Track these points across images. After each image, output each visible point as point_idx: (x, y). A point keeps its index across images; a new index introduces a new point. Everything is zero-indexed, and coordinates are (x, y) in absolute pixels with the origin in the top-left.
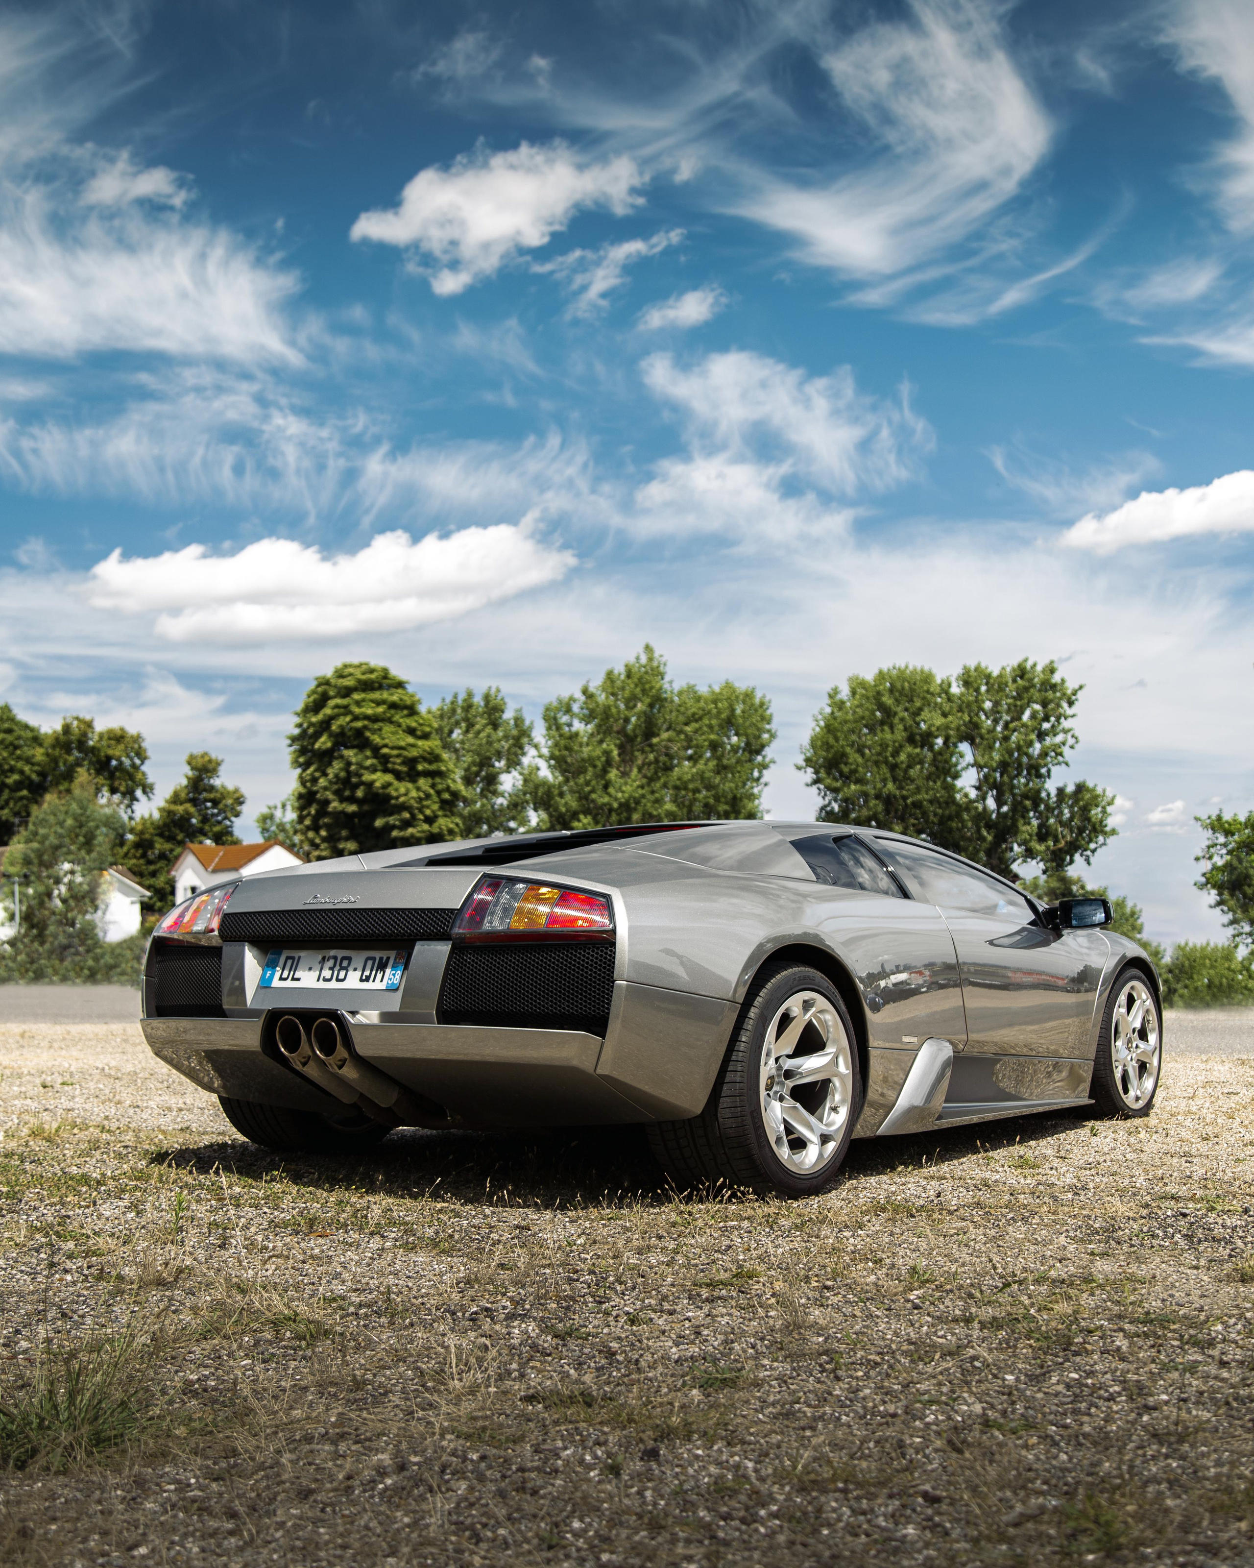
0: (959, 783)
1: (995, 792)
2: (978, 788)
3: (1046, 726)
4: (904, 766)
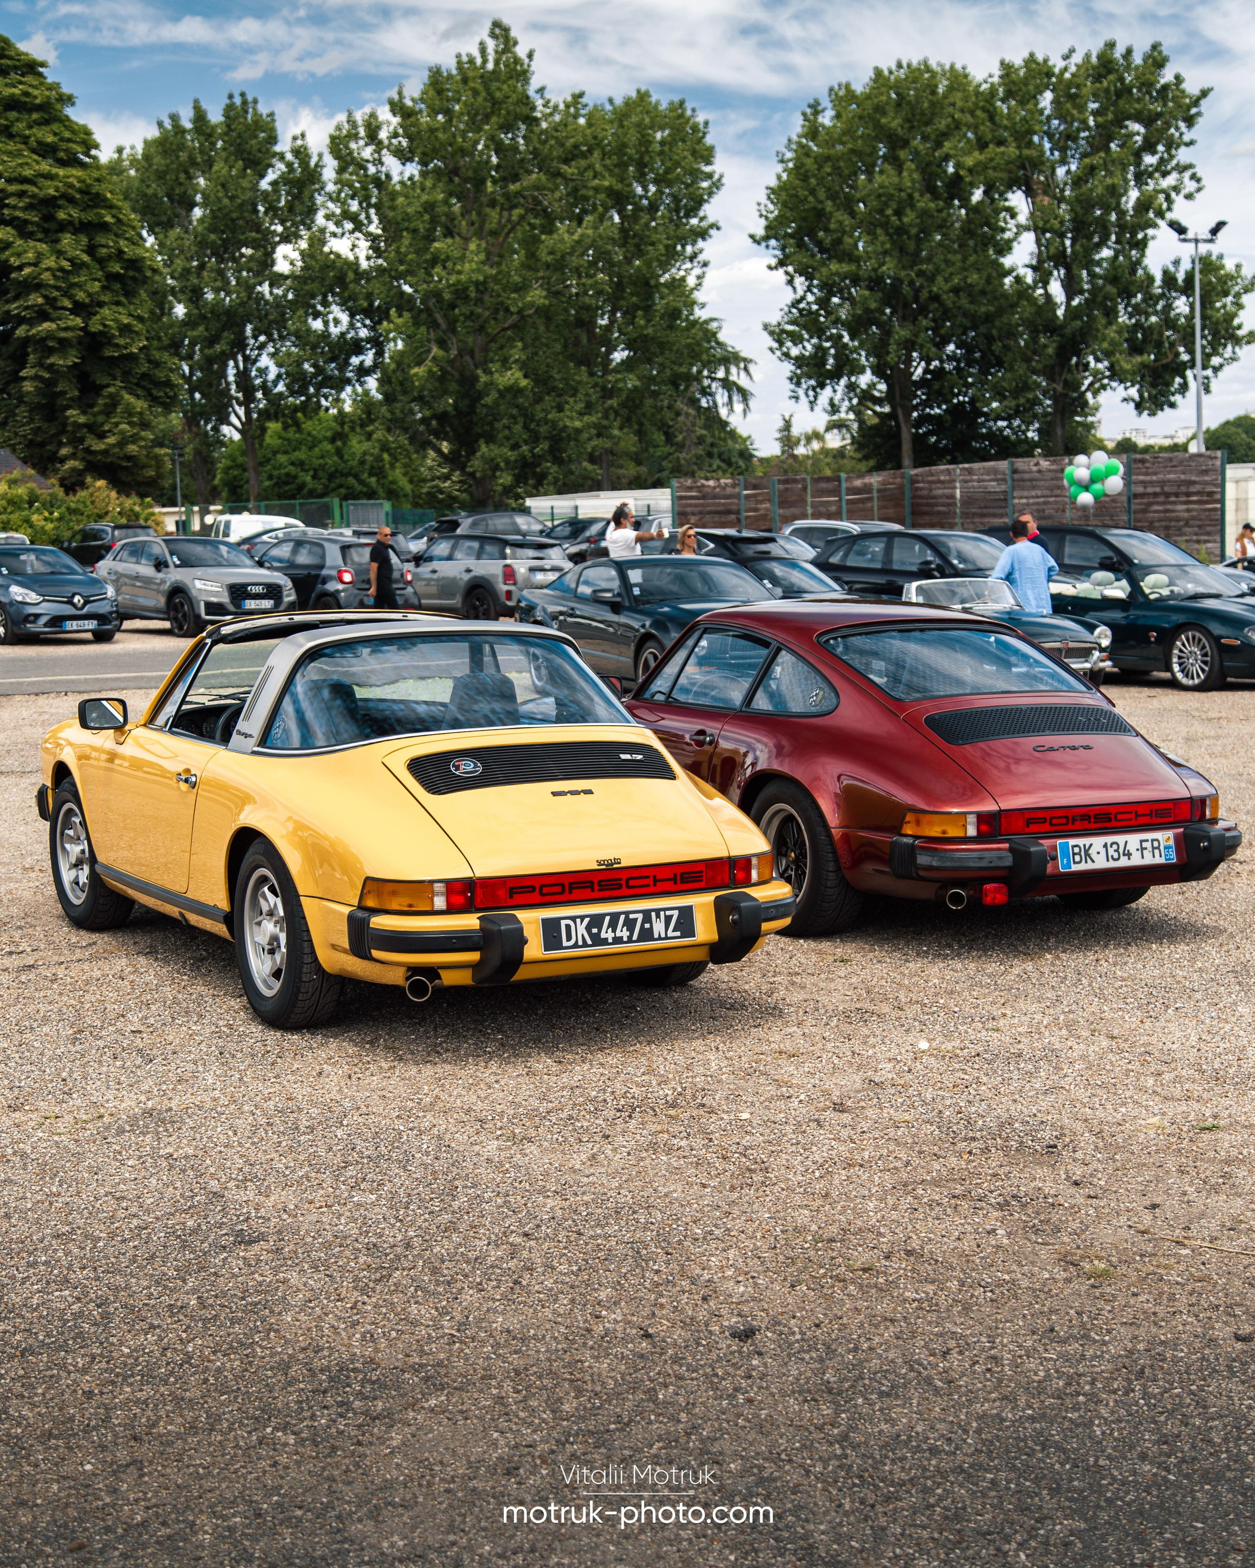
0: (1007, 261)
1: (1062, 272)
2: (1034, 268)
3: (1150, 160)
4: (913, 232)
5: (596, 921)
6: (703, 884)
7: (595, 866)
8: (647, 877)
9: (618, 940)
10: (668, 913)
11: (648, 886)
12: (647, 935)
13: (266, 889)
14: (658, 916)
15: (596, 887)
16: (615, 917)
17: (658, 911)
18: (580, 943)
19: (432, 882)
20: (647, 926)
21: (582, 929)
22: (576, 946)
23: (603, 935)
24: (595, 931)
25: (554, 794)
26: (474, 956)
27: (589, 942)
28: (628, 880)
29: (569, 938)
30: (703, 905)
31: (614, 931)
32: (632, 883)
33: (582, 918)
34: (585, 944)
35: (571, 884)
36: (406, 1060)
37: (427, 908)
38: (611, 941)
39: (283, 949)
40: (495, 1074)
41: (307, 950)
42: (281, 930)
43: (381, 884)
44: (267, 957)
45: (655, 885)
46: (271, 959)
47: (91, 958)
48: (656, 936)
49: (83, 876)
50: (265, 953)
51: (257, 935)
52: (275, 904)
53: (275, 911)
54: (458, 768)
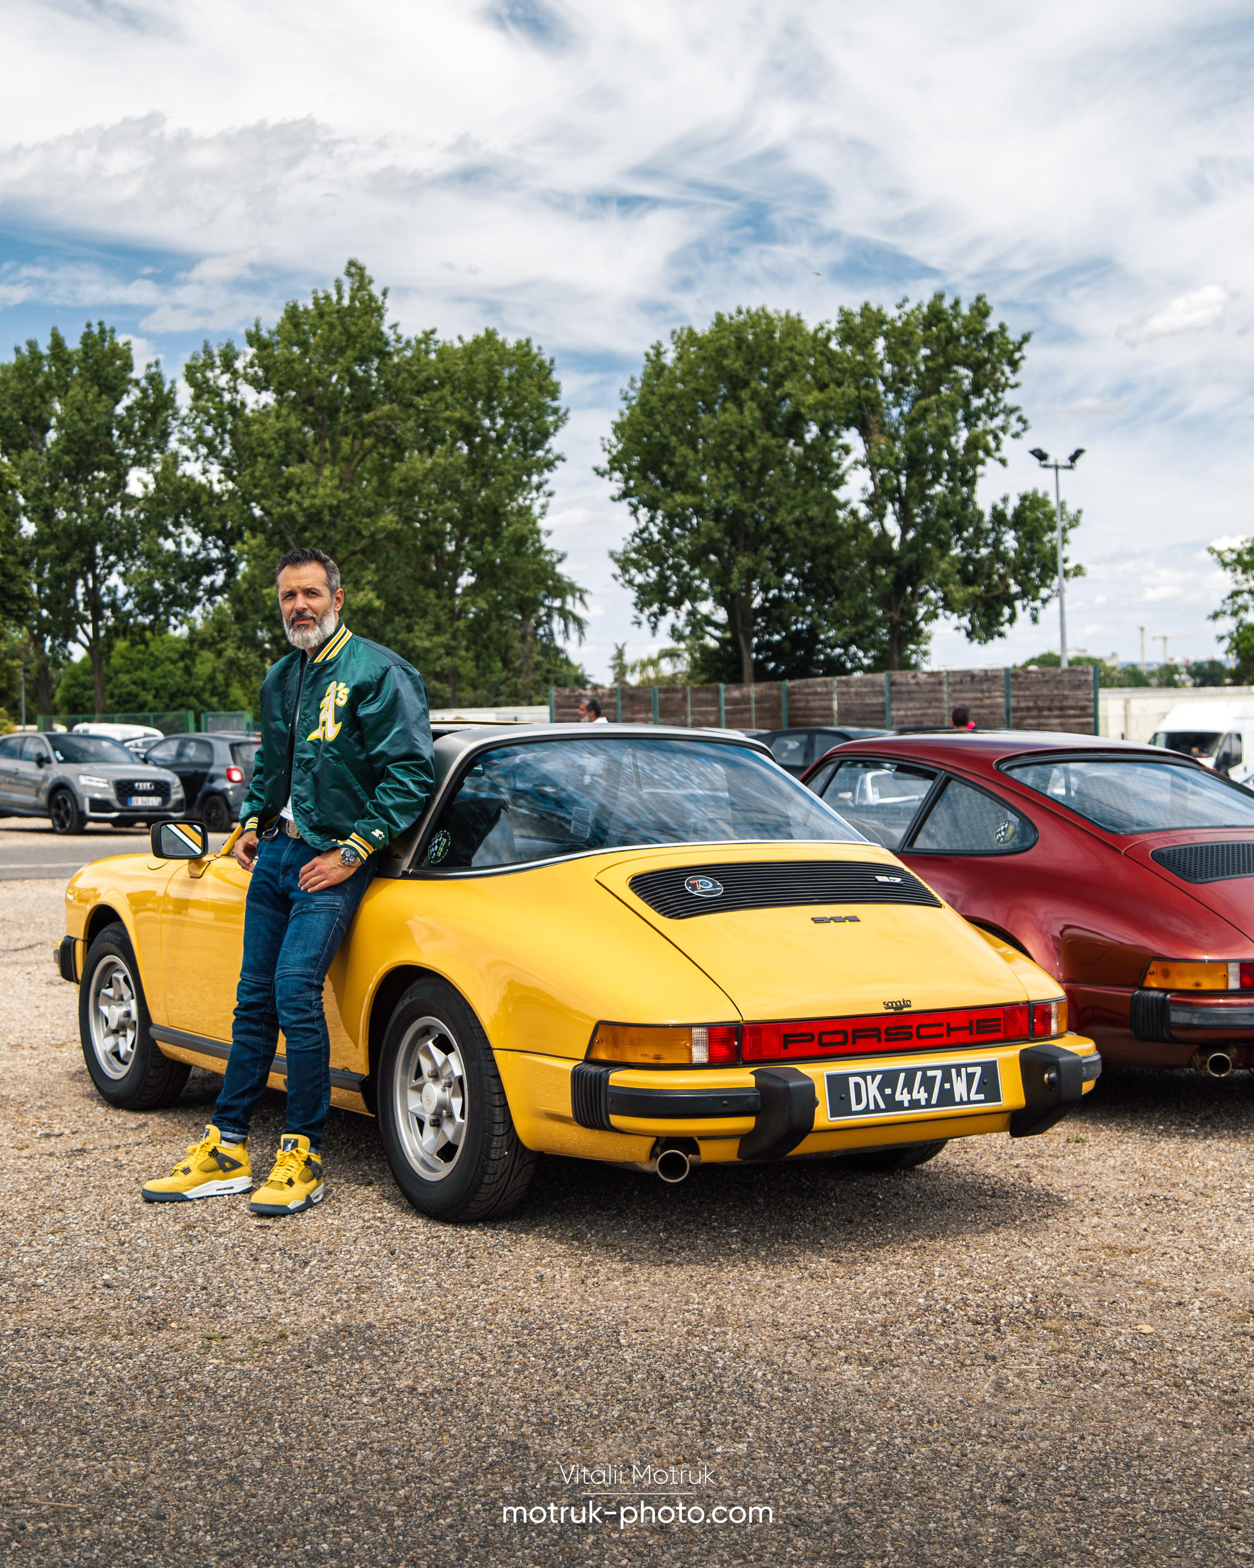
0: (840, 494)
1: (897, 506)
3: (977, 402)
4: (755, 466)
5: (889, 1078)
6: (1000, 1035)
7: (882, 1010)
8: (941, 1025)
9: (915, 1104)
10: (970, 1070)
11: (941, 1036)
12: (947, 1098)
13: (430, 1043)
14: (959, 1074)
15: (883, 1036)
16: (910, 1073)
17: (958, 1067)
18: (872, 1107)
19: (690, 1026)
20: (947, 1086)
21: (873, 1090)
22: (867, 1110)
23: (898, 1097)
24: (888, 1091)
25: (816, 920)
26: (747, 1123)
27: (882, 1106)
28: (919, 1027)
29: (859, 1101)
30: (1006, 1060)
31: (910, 1092)
32: (923, 1032)
33: (874, 1074)
34: (878, 1109)
35: (854, 1031)
36: (639, 1261)
37: (684, 1061)
38: (906, 1104)
39: (458, 1119)
40: (769, 1277)
41: (499, 1118)
42: (454, 1095)
43: (619, 1029)
44: (429, 1131)
45: (949, 1035)
46: (436, 1134)
47: (151, 1142)
48: (957, 1099)
49: (126, 1044)
50: (427, 1125)
51: (414, 1103)
52: (447, 1061)
53: (446, 1072)
54: (694, 887)
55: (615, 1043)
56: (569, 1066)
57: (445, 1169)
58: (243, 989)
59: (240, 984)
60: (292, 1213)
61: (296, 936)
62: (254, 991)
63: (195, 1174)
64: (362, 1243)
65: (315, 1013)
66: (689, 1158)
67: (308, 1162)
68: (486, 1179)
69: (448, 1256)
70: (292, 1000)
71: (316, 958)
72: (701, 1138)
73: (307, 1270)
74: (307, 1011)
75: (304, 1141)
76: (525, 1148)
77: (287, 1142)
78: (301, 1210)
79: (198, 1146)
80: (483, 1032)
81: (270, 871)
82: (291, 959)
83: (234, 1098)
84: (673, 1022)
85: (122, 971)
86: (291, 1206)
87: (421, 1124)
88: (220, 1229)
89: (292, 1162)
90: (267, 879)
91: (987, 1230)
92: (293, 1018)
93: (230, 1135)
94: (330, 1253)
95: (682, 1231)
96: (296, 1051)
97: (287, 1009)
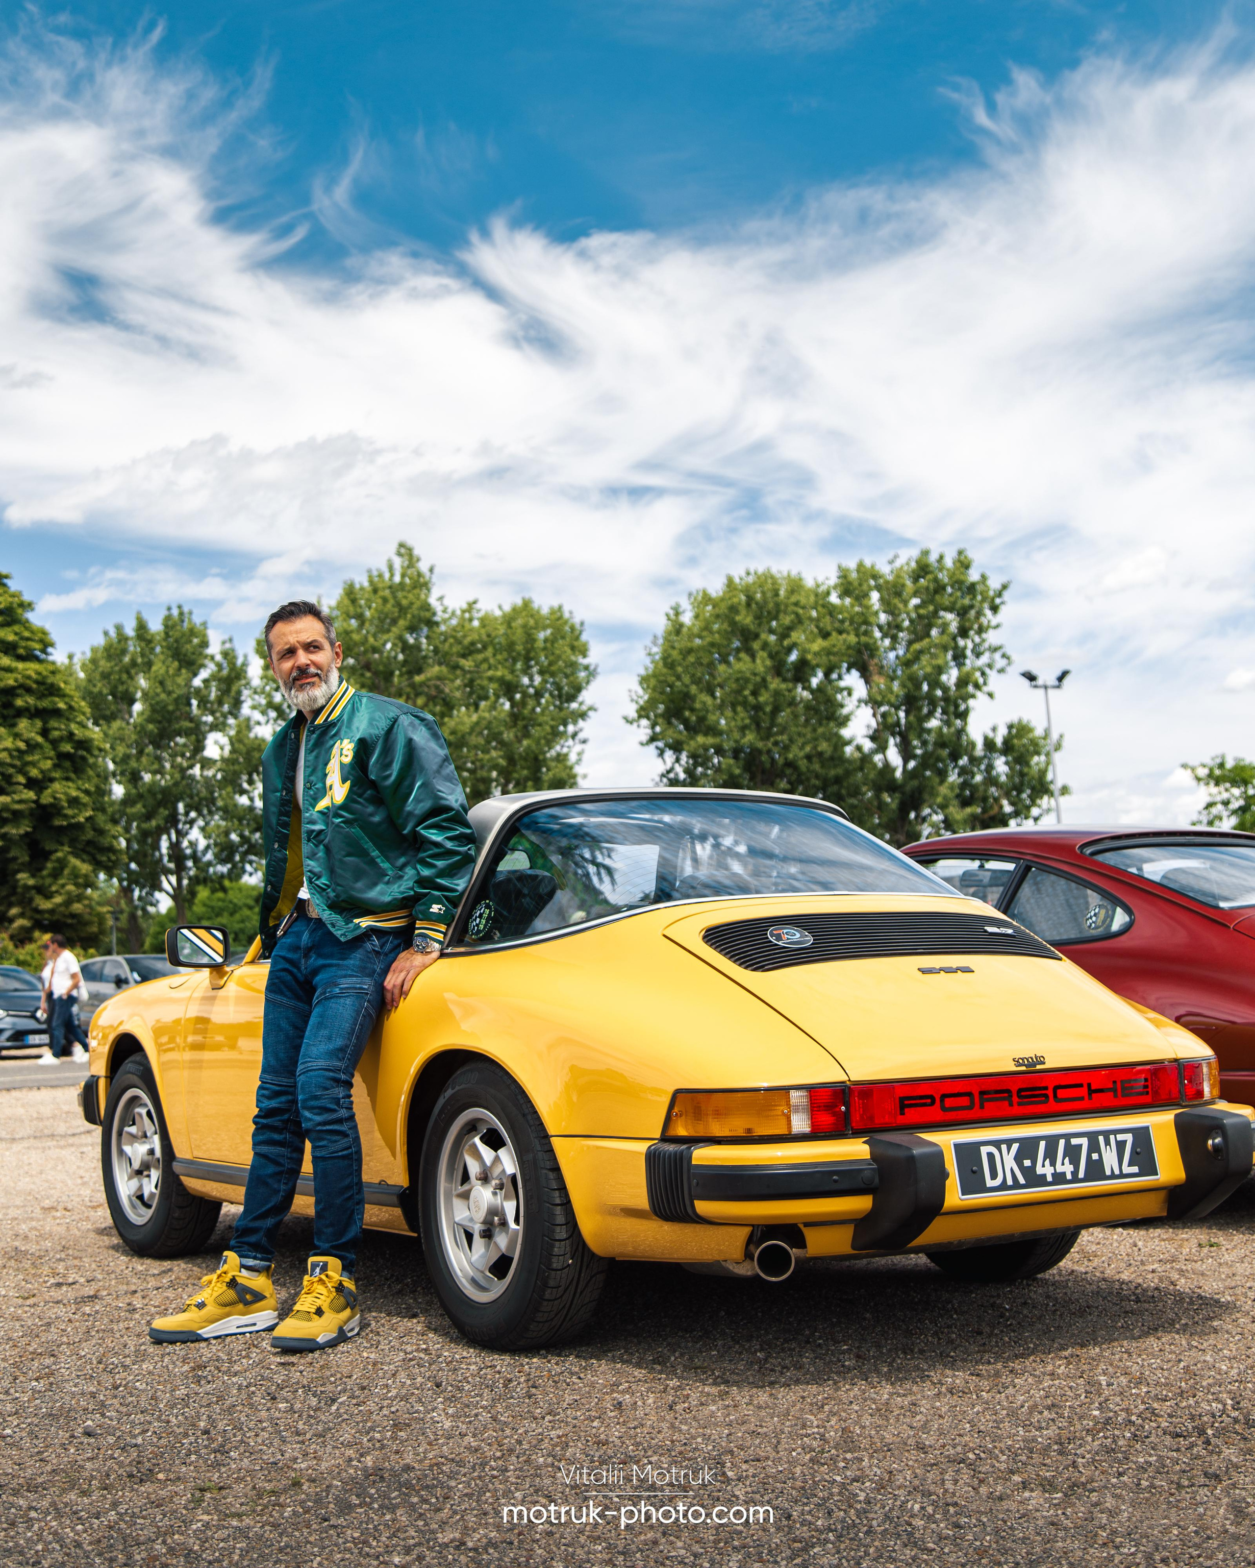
0: (846, 732)
1: (898, 739)
3: (964, 643)
4: (768, 709)
5: (1027, 1148)
6: (1149, 1099)
7: (1012, 1067)
8: (1081, 1085)
9: (1059, 1178)
10: (1120, 1137)
11: (1082, 1098)
12: (1096, 1171)
13: (477, 1140)
14: (1108, 1143)
15: (1015, 1099)
16: (1052, 1141)
17: (1106, 1134)
18: (1010, 1182)
19: (787, 1089)
20: (1095, 1156)
21: (1010, 1161)
22: (1003, 1187)
23: (1039, 1170)
24: (1027, 1163)
25: (924, 971)
26: (861, 1204)
27: (1022, 1181)
28: (1056, 1088)
29: (994, 1176)
30: (1160, 1127)
31: (1053, 1164)
32: (1061, 1094)
33: (1009, 1142)
34: (1016, 1185)
35: (980, 1093)
36: (736, 1383)
37: (781, 1130)
38: (1049, 1178)
39: (512, 1225)
40: (899, 1395)
41: (561, 1219)
42: (506, 1198)
43: (700, 1096)
44: (478, 1242)
45: (1090, 1098)
46: (487, 1247)
47: (172, 1285)
48: (1108, 1172)
49: (150, 1185)
50: (476, 1238)
51: (461, 1213)
52: (497, 1159)
53: (497, 1171)
54: (779, 938)
55: (698, 1114)
56: (642, 1147)
57: (498, 1288)
58: (264, 1092)
59: (260, 1088)
60: (322, 1347)
61: (320, 1025)
62: (276, 1094)
63: (211, 1309)
64: (402, 1376)
65: (343, 1113)
66: (794, 1252)
67: (340, 1288)
68: (547, 1296)
69: (505, 1386)
70: (316, 1098)
71: (342, 1049)
72: (807, 1225)
73: (334, 1408)
74: (334, 1111)
75: (334, 1263)
76: (593, 1255)
77: (315, 1265)
78: (332, 1344)
79: (214, 1277)
80: (538, 1118)
81: (290, 955)
82: (314, 1051)
83: (255, 1219)
84: (766, 1084)
85: (146, 1105)
86: (320, 1340)
87: (469, 1237)
88: (236, 1368)
89: (320, 1289)
90: (287, 966)
91: (1145, 1334)
92: (318, 1118)
93: (251, 1262)
94: (363, 1388)
95: (783, 1350)
96: (323, 1158)
97: (311, 1109)
